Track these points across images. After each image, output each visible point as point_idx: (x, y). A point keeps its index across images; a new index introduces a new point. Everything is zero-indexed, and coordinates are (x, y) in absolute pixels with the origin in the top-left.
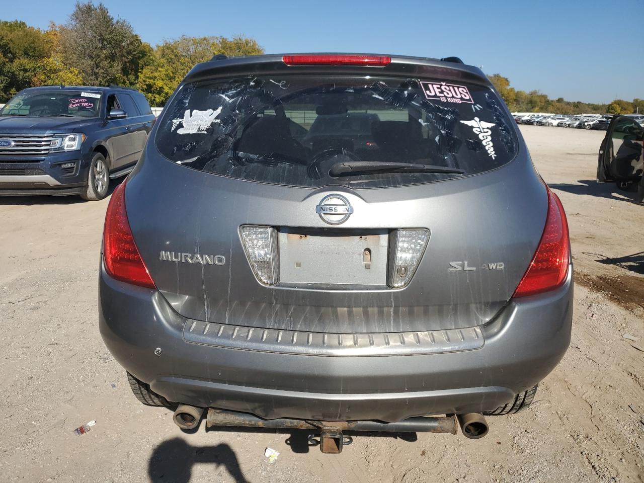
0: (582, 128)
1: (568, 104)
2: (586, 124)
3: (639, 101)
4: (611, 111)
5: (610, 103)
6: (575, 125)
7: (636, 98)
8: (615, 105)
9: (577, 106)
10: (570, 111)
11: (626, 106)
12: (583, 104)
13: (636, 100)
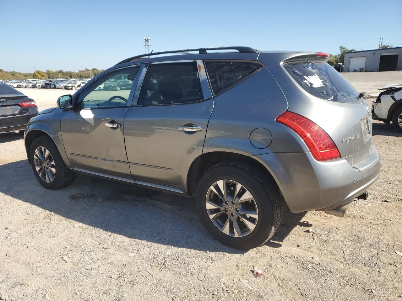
0: (35, 88)
1: (7, 73)
2: (37, 85)
3: (49, 71)
4: (36, 77)
5: (34, 73)
6: (30, 86)
7: (47, 70)
8: (37, 74)
9: (14, 75)
10: (11, 78)
11: (43, 74)
12: (16, 73)
13: (48, 71)
